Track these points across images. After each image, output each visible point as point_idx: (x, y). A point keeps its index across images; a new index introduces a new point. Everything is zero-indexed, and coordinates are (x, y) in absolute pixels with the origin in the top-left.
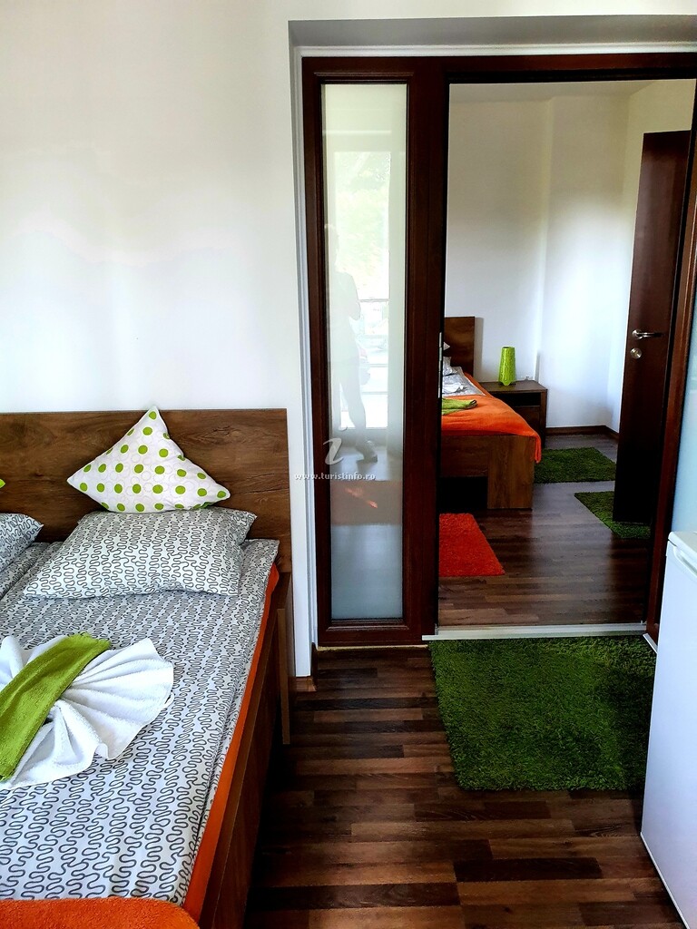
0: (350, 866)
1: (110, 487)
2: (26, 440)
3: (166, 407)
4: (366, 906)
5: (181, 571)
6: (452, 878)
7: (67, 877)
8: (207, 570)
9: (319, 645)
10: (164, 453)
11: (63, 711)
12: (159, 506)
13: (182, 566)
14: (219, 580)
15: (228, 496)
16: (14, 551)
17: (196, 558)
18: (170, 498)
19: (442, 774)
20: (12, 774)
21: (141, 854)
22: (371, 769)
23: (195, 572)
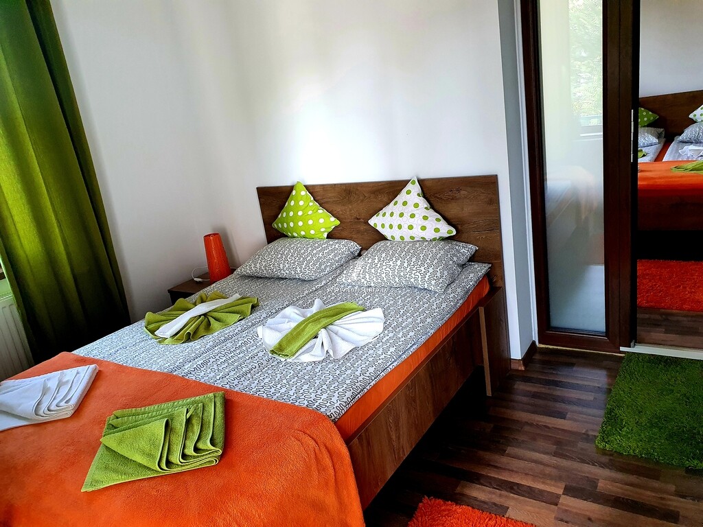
0: (496, 467)
1: (387, 226)
2: (352, 198)
3: (422, 177)
4: (496, 489)
5: (413, 275)
6: (560, 491)
7: (294, 397)
8: (427, 276)
9: (539, 343)
10: (416, 205)
11: (323, 334)
12: (412, 238)
13: (413, 272)
14: (433, 282)
15: (454, 233)
16: (343, 260)
17: (422, 268)
18: (418, 233)
19: (588, 435)
20: (293, 355)
21: (325, 396)
22: (538, 421)
23: (420, 276)
